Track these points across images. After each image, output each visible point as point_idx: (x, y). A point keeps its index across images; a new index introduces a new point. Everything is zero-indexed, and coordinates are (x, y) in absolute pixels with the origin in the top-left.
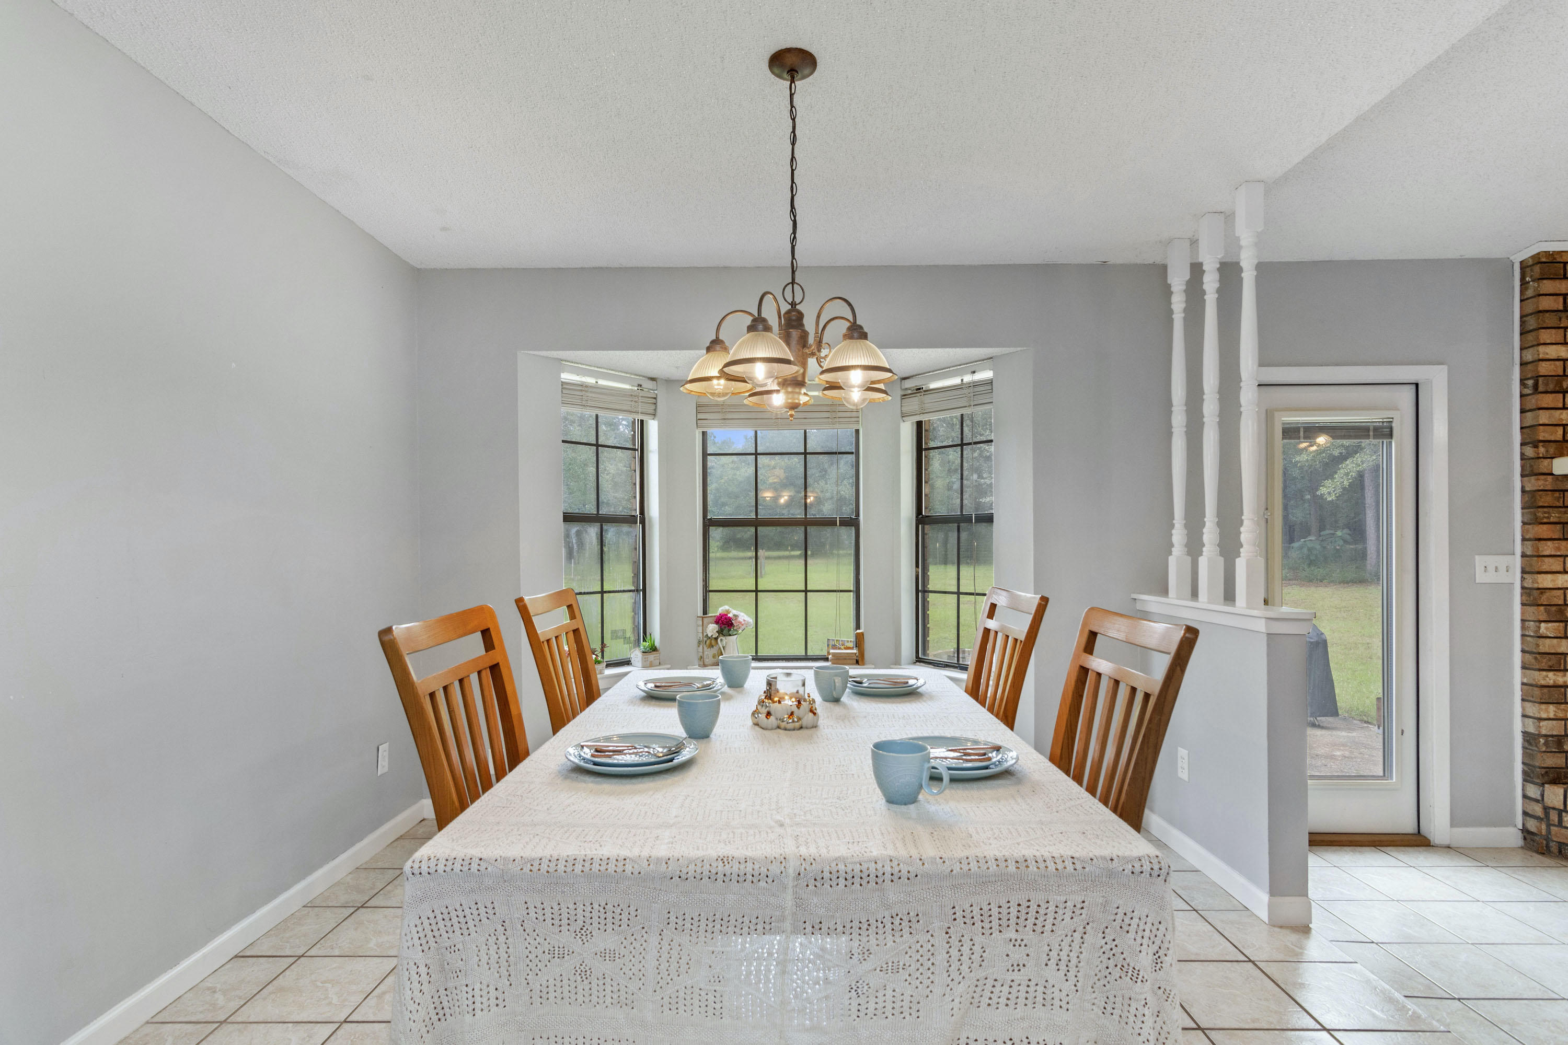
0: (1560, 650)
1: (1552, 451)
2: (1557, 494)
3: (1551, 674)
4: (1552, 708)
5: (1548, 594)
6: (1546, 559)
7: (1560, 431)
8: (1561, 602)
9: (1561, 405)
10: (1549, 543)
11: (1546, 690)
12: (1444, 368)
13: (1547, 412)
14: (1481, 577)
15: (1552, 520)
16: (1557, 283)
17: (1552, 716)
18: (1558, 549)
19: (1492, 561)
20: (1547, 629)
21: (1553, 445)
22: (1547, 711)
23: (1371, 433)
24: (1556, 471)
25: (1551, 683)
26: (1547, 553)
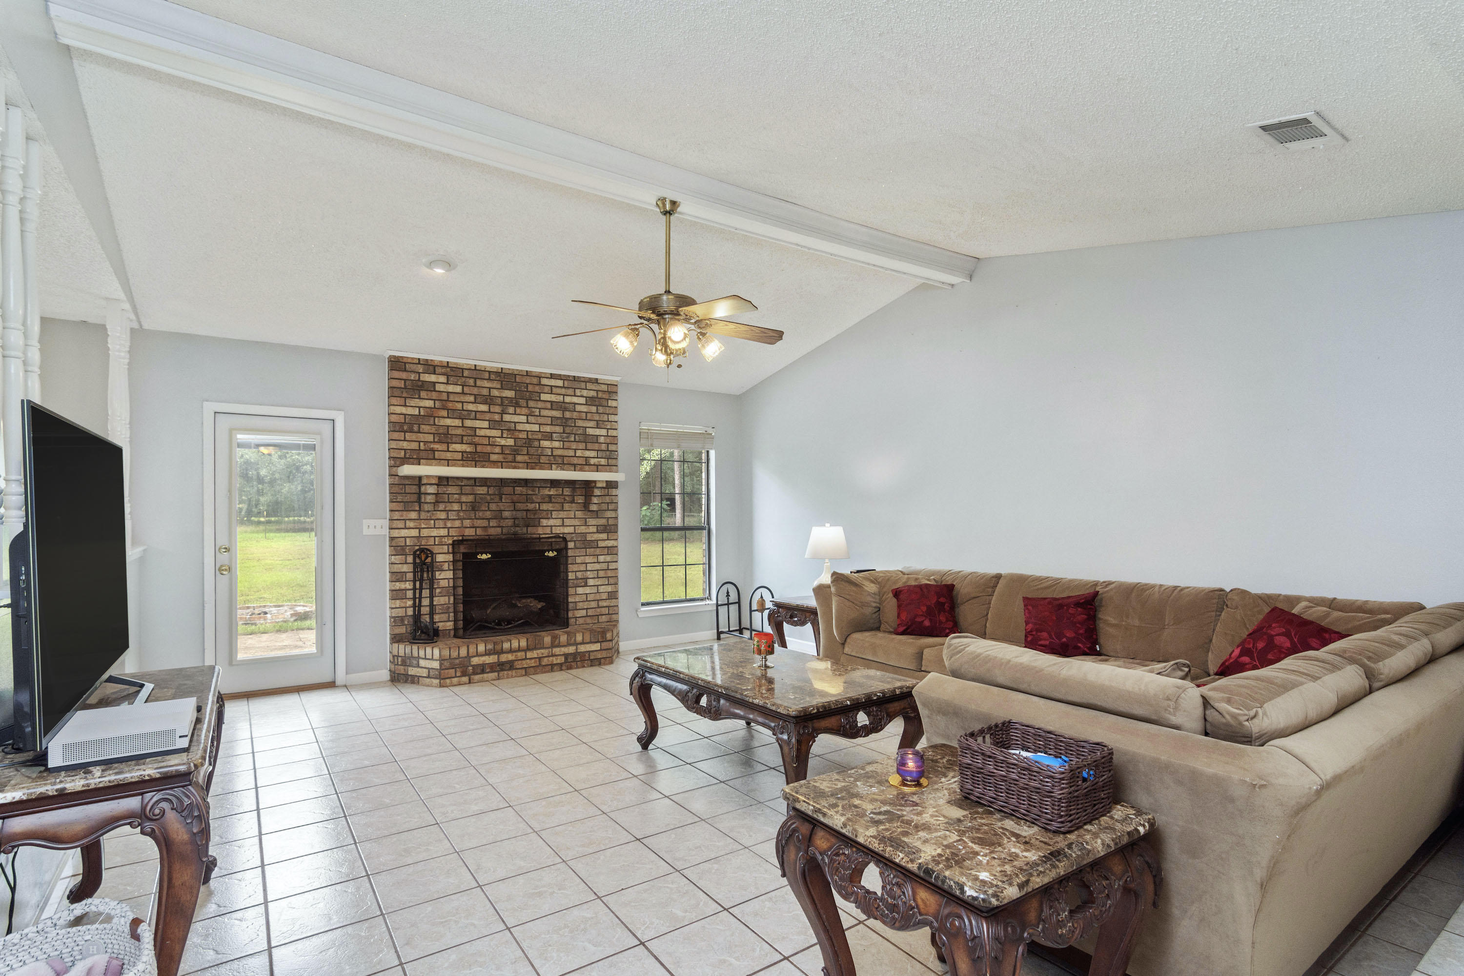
0: (403, 571)
1: (398, 463)
2: (401, 486)
3: (397, 584)
4: (398, 602)
5: (396, 540)
6: (395, 521)
7: (403, 453)
8: (403, 544)
9: (403, 439)
10: (397, 513)
11: (394, 592)
12: (343, 413)
13: (395, 442)
14: (366, 532)
15: (398, 500)
16: (401, 373)
17: (398, 606)
18: (402, 516)
19: (372, 522)
20: (395, 559)
21: (399, 460)
22: (395, 604)
23: (302, 447)
24: (400, 474)
25: (398, 588)
26: (396, 518)
